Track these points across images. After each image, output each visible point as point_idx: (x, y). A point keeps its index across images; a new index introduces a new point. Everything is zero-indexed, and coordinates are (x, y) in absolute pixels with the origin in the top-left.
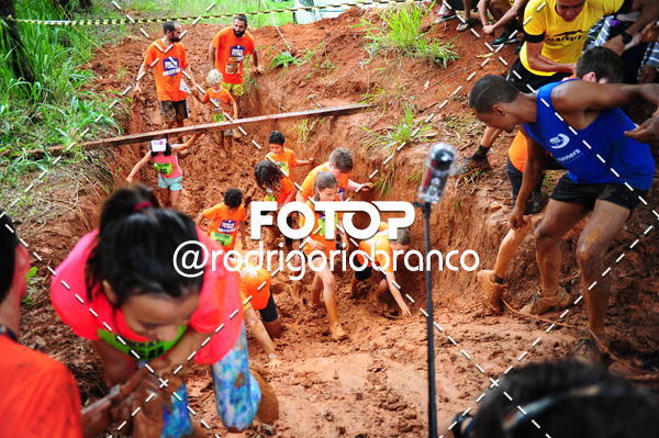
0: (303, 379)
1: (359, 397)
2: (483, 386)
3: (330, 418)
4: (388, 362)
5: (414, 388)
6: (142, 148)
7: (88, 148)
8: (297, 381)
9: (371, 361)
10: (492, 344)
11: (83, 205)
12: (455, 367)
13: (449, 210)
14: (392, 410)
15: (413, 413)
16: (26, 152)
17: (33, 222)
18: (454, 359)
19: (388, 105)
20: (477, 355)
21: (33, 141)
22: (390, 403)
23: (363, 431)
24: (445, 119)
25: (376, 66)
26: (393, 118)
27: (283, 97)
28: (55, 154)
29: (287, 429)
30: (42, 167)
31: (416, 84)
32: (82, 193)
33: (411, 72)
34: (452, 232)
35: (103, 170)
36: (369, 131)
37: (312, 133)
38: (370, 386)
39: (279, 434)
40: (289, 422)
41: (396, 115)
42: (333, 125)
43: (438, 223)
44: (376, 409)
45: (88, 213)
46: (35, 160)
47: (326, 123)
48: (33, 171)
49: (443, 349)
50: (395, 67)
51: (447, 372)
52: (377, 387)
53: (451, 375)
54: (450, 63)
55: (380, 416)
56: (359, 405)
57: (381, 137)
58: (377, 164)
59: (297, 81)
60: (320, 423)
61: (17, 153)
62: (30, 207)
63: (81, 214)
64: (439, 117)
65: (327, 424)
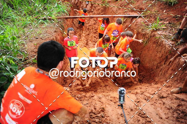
0: (113, 99)
1: (132, 110)
2: (174, 116)
3: (122, 116)
4: (141, 100)
5: (150, 111)
6: (73, 20)
7: (59, 19)
8: (111, 99)
9: (136, 98)
10: (178, 101)
11: (55, 35)
12: (164, 107)
13: (167, 53)
14: (142, 117)
15: (149, 120)
16: (41, 18)
17: (41, 39)
18: (164, 103)
19: (150, 16)
20: (172, 104)
21: (44, 15)
22: (142, 115)
23: (133, 123)
24: (169, 23)
25: (148, 3)
26: (151, 21)
27: (117, 10)
28: (49, 19)
29: (108, 116)
30: (45, 23)
31: (161, 11)
32: (55, 31)
33: (160, 6)
34: (166, 60)
35: (62, 26)
36: (143, 24)
37: (124, 22)
38: (135, 107)
39: (106, 118)
40: (109, 114)
41: (153, 20)
42: (132, 21)
43: (162, 57)
44: (137, 116)
45: (56, 38)
46: (44, 20)
47: (130, 20)
48: (43, 23)
49: (160, 99)
50: (155, 4)
51: (161, 108)
52: (138, 108)
53: (163, 109)
54: (174, 4)
55: (139, 119)
56: (132, 113)
57: (147, 26)
58: (144, 35)
59: (122, 5)
60: (119, 117)
61: (39, 18)
62: (41, 34)
63: (54, 38)
64: (168, 22)
65: (121, 118)
